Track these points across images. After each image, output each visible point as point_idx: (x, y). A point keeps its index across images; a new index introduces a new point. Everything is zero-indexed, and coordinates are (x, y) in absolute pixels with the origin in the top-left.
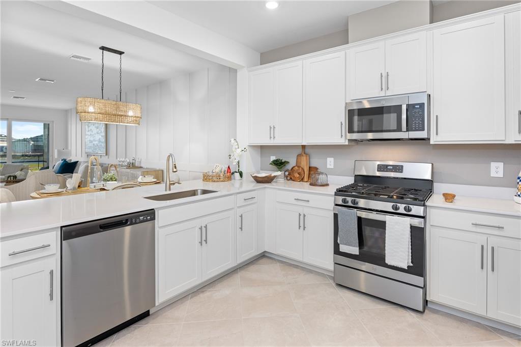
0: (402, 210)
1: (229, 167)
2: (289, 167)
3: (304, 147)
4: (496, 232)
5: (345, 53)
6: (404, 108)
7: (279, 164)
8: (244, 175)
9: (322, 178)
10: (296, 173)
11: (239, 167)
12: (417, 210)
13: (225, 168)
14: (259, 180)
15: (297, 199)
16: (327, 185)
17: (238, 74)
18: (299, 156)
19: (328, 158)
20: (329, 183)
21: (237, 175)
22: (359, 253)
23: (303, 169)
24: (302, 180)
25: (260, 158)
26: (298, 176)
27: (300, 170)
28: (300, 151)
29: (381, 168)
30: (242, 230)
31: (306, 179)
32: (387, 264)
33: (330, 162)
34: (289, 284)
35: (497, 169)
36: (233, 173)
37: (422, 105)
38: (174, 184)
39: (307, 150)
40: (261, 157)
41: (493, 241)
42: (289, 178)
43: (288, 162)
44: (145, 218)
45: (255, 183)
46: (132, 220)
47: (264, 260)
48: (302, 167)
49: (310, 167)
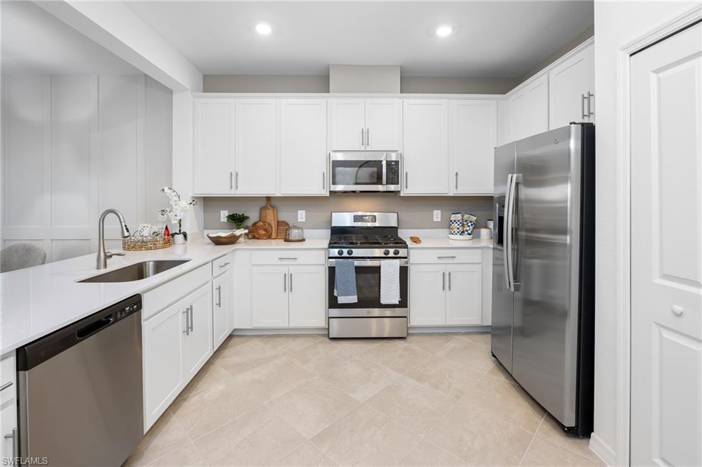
0: (391, 254)
1: (167, 228)
2: (249, 223)
3: (268, 199)
4: (451, 261)
5: (327, 101)
6: (384, 163)
7: (237, 220)
8: (188, 237)
9: (294, 233)
10: (260, 229)
11: (180, 227)
12: (402, 252)
13: (160, 228)
14: (218, 241)
15: (282, 259)
16: (303, 240)
17: (175, 96)
18: (262, 209)
19: (299, 211)
20: (304, 238)
21: (179, 238)
22: (358, 300)
23: (270, 225)
24: (270, 237)
25: (203, 214)
26: (264, 232)
27: (267, 226)
28: (263, 203)
29: (356, 219)
30: (220, 306)
31: (274, 236)
32: (381, 304)
33: (302, 216)
34: (285, 354)
35: (437, 215)
36: (173, 235)
37: (397, 162)
38: (111, 256)
39: (273, 203)
40: (204, 212)
41: (449, 269)
42: (250, 236)
43: (247, 218)
44: (131, 309)
45: (212, 247)
46: (117, 314)
47: (234, 341)
48: (268, 221)
49: (278, 222)
